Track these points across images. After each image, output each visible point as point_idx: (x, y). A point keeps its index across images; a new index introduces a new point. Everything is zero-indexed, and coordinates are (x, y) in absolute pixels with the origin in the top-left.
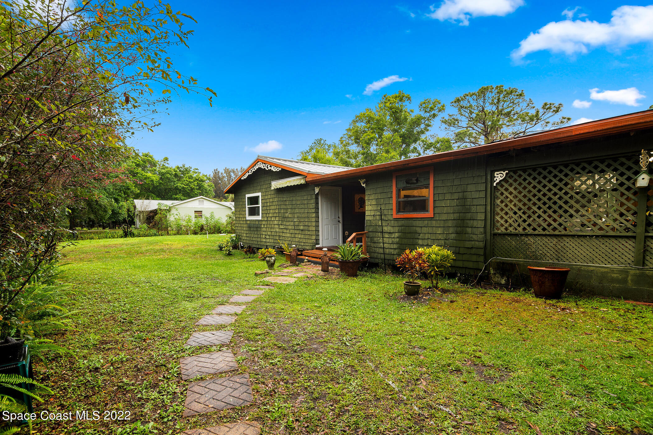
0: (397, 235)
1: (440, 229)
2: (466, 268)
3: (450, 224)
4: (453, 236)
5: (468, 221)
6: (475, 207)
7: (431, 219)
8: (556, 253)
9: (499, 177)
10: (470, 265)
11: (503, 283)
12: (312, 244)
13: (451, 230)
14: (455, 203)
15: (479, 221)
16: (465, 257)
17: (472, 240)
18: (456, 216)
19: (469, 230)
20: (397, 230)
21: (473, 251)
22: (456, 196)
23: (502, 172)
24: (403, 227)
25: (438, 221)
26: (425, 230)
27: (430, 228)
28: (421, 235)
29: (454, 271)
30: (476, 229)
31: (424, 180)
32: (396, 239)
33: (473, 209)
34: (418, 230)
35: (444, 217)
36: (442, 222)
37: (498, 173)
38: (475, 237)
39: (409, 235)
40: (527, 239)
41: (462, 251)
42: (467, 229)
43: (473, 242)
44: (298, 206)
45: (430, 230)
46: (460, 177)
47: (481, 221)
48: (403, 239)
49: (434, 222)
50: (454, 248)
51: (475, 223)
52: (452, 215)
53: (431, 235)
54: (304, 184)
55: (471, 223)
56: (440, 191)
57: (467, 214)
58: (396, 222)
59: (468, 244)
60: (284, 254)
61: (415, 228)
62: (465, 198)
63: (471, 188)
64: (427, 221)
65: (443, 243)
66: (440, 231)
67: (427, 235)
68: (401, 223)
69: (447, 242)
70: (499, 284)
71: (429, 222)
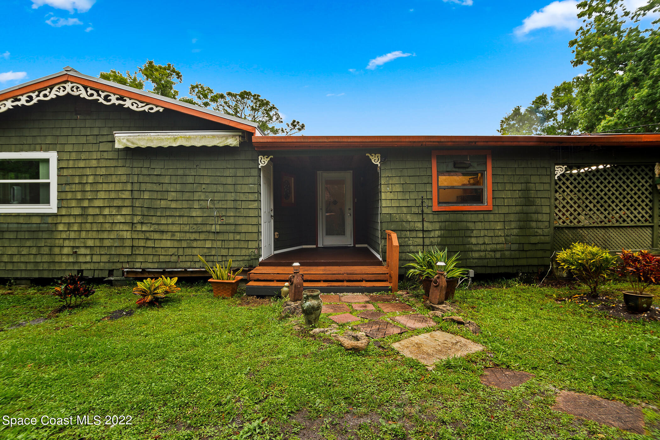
0: (437, 233)
1: (499, 224)
2: (529, 266)
3: (512, 217)
4: (515, 231)
5: (532, 215)
6: (539, 199)
7: (489, 212)
8: (604, 242)
9: (559, 171)
10: (535, 262)
11: (565, 276)
12: (247, 258)
13: (513, 225)
14: (517, 194)
15: (544, 215)
16: (529, 254)
17: (538, 234)
18: (518, 209)
19: (534, 224)
20: (438, 226)
21: (539, 247)
22: (519, 187)
23: (561, 166)
24: (447, 223)
25: (497, 215)
26: (479, 226)
27: (486, 223)
28: (474, 232)
29: (515, 271)
30: (541, 223)
31: (478, 165)
32: (436, 239)
33: (538, 201)
34: (471, 226)
35: (505, 210)
36: (502, 215)
37: (558, 167)
38: (540, 231)
39: (457, 233)
40: (581, 232)
41: (526, 247)
42: (531, 223)
43: (538, 237)
44: (204, 186)
45: (487, 226)
46: (523, 166)
47: (546, 215)
48: (448, 239)
49: (492, 216)
50: (517, 245)
51: (540, 217)
52: (514, 208)
53: (489, 231)
54: (235, 147)
55: (535, 217)
56: (500, 180)
57: (531, 207)
58: (436, 216)
59: (534, 240)
60: (210, 282)
61: (465, 223)
62: (528, 190)
63: (534, 179)
64: (482, 215)
65: (504, 239)
66: (499, 226)
67: (482, 232)
68: (443, 217)
69: (508, 238)
70: (561, 278)
71: (486, 216)
